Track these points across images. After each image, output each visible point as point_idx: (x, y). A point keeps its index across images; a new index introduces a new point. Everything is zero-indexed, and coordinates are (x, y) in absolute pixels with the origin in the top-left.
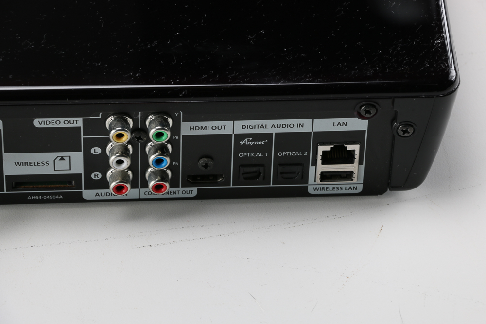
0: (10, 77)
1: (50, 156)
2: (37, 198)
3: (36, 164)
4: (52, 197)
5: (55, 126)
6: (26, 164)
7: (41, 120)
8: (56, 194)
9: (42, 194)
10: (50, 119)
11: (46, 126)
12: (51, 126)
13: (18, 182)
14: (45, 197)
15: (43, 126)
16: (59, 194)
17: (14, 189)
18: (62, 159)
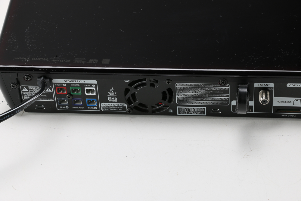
0: (279, 66)
1: (292, 99)
2: (285, 116)
3: (286, 102)
4: (291, 116)
5: (296, 87)
6: (282, 102)
7: (290, 84)
8: (293, 115)
9: (288, 115)
10: (294, 84)
11: (292, 87)
12: (294, 87)
13: (278, 109)
14: (289, 116)
15: (290, 87)
16: (294, 115)
17: (276, 112)
18: (297, 100)
